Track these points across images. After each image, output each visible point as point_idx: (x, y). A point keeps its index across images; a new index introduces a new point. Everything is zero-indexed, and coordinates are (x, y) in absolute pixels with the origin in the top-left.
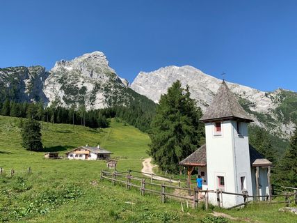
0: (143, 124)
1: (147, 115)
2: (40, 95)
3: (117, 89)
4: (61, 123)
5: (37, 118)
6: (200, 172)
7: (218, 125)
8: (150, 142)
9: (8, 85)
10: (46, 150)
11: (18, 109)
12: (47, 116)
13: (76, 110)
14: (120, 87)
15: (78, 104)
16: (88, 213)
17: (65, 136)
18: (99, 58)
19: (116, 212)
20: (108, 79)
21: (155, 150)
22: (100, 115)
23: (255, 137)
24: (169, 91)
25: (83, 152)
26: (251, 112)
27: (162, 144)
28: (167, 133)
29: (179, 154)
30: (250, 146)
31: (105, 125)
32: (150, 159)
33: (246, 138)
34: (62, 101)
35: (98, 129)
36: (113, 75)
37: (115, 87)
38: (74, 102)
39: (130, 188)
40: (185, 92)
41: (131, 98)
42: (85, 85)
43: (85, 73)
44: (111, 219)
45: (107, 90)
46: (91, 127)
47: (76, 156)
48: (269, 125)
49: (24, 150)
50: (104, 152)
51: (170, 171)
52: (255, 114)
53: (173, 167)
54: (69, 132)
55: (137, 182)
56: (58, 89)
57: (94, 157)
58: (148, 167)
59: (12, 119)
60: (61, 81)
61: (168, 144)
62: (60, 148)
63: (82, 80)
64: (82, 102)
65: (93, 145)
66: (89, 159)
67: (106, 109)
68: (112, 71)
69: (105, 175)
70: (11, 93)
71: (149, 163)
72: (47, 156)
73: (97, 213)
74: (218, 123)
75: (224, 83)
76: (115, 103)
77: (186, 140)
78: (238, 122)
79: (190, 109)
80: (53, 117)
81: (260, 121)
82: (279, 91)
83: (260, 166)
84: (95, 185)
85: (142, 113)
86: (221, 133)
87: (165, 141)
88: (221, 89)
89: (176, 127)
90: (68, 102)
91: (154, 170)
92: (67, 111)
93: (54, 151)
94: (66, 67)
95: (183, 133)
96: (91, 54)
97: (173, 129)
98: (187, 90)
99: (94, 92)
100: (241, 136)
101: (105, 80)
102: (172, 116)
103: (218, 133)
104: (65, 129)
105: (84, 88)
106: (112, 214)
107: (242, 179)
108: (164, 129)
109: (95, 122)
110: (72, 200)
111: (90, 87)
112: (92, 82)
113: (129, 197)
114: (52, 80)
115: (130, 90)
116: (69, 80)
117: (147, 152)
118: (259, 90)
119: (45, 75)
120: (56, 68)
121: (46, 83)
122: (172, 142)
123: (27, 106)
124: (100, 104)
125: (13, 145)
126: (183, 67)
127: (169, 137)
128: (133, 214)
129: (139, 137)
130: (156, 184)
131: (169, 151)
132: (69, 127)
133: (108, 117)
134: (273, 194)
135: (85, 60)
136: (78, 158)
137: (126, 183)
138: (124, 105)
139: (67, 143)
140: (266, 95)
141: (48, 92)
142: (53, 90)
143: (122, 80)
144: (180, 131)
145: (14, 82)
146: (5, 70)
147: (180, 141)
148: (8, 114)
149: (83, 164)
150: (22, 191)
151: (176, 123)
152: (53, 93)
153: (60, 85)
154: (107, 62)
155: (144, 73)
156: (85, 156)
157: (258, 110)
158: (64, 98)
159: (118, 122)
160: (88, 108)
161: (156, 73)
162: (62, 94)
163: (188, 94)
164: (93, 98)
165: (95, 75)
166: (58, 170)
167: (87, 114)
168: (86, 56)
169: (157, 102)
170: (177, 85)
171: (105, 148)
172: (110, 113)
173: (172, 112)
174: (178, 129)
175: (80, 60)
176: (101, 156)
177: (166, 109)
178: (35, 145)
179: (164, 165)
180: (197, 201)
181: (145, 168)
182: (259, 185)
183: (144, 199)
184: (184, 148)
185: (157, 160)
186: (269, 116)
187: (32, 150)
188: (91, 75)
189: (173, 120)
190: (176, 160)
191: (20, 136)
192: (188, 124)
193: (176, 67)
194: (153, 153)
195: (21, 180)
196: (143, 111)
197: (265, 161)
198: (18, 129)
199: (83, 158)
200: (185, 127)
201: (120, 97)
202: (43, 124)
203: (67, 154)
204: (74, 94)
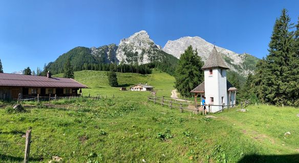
0: (171, 71)
1: (173, 66)
2: (115, 59)
3: (155, 52)
4: (126, 72)
5: (114, 71)
6: (201, 95)
7: (211, 71)
8: (175, 81)
9: (100, 56)
10: (120, 86)
11: (106, 67)
12: (119, 69)
13: (133, 65)
14: (157, 51)
15: (134, 62)
16: (141, 118)
17: (129, 79)
18: (143, 35)
19: (156, 117)
20: (149, 46)
21: (178, 85)
22: (146, 67)
23: (231, 77)
24: (186, 52)
25: (138, 87)
26: (231, 64)
27: (182, 82)
28: (184, 76)
29: (191, 87)
30: (227, 82)
31: (149, 72)
32: (175, 90)
33: (225, 78)
34: (126, 61)
35: (146, 75)
36: (152, 43)
37: (154, 50)
38: (132, 61)
39: (164, 106)
40: (195, 52)
41: (163, 57)
42: (137, 51)
43: (137, 44)
44: (153, 121)
45: (149, 53)
46: (142, 74)
47: (135, 89)
48: (239, 71)
49: (110, 87)
50: (149, 87)
51: (187, 96)
52: (233, 65)
53: (188, 94)
54: (131, 77)
55: (168, 103)
56: (123, 55)
57: (144, 89)
58: (175, 94)
59: (104, 72)
60: (124, 50)
61: (185, 81)
62: (127, 85)
63: (135, 48)
64: (136, 60)
65: (144, 83)
66: (142, 90)
67: (149, 64)
68: (152, 41)
69: (150, 98)
70: (102, 59)
71: (175, 92)
72: (121, 89)
73: (146, 118)
74: (211, 70)
75: (214, 47)
76: (154, 60)
77: (196, 79)
78: (221, 69)
79: (198, 62)
80: (122, 70)
81: (235, 69)
82: (245, 54)
83: (231, 91)
84: (145, 104)
85: (170, 65)
86: (212, 75)
87: (184, 80)
88: (213, 51)
89: (190, 73)
90: (129, 61)
91: (178, 96)
92: (129, 66)
93: (124, 87)
94: (126, 42)
95: (194, 76)
96: (139, 33)
97: (188, 73)
98: (196, 51)
99: (143, 54)
100: (222, 76)
101: (148, 47)
102: (188, 66)
103: (211, 75)
104: (128, 76)
105: (137, 53)
106: (153, 119)
107: (222, 98)
108: (183, 73)
109: (144, 71)
110: (134, 111)
111: (140, 52)
112: (140, 49)
113: (163, 110)
114: (120, 50)
115: (162, 52)
116: (128, 49)
117: (174, 86)
118: (236, 53)
119: (116, 48)
120: (121, 43)
121: (117, 52)
122: (188, 81)
123: (109, 65)
124: (146, 61)
125: (105, 84)
126: (194, 37)
127: (186, 78)
128: (164, 119)
129: (169, 79)
130: (178, 103)
131: (186, 86)
132: (130, 74)
133: (150, 68)
134: (237, 103)
135: (136, 37)
136: (136, 90)
137: (161, 103)
138: (159, 60)
139: (130, 83)
140: (239, 56)
141: (118, 57)
142: (120, 55)
143: (158, 46)
144: (192, 74)
145: (103, 54)
146: (98, 49)
147: (192, 80)
148: (102, 70)
149: (139, 93)
150: (111, 105)
151: (190, 70)
152: (121, 57)
153: (124, 53)
154: (148, 36)
155: (171, 41)
156: (139, 89)
157: (235, 63)
158: (126, 59)
159: (157, 70)
160: (140, 64)
161: (178, 41)
162: (125, 57)
163: (197, 53)
164: (142, 58)
165: (142, 45)
166: (127, 96)
167: (139, 67)
168: (136, 34)
169: (179, 58)
170: (190, 48)
171: (150, 85)
172: (152, 66)
173: (187, 64)
174: (191, 74)
175: (133, 37)
176: (148, 89)
177: (184, 62)
178: (115, 84)
179: (183, 93)
180: (198, 111)
181: (173, 94)
182: (231, 100)
183: (171, 111)
184: (194, 84)
185: (179, 91)
186: (240, 66)
187: (114, 86)
188: (140, 45)
189: (188, 68)
190: (190, 90)
191: (108, 80)
192: (196, 70)
193: (190, 37)
194: (177, 87)
195: (110, 100)
196: (171, 63)
197: (234, 88)
198: (106, 77)
199: (139, 90)
200: (195, 72)
201: (157, 56)
202: (117, 73)
203: (131, 88)
204: (132, 57)
